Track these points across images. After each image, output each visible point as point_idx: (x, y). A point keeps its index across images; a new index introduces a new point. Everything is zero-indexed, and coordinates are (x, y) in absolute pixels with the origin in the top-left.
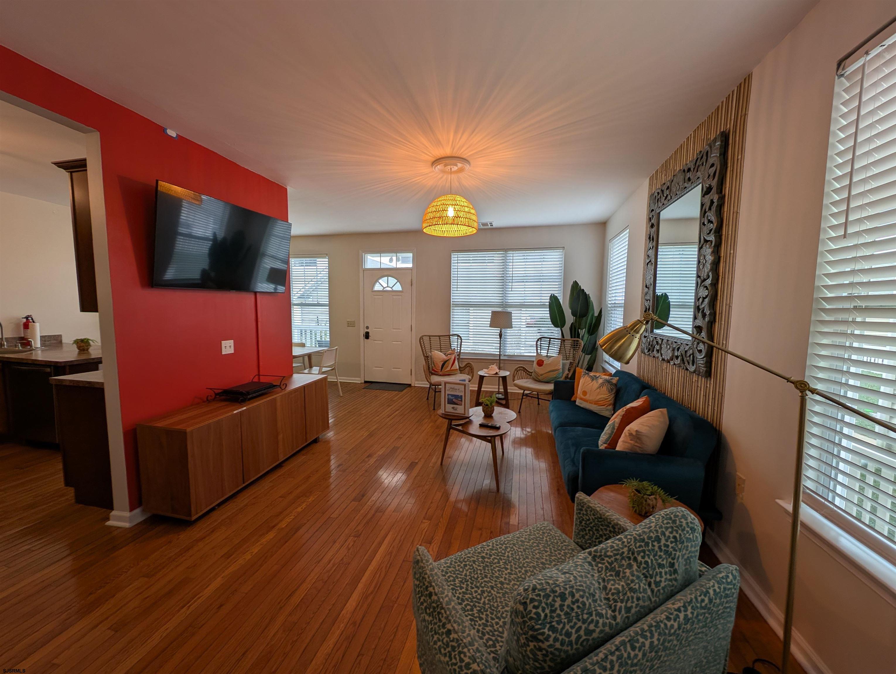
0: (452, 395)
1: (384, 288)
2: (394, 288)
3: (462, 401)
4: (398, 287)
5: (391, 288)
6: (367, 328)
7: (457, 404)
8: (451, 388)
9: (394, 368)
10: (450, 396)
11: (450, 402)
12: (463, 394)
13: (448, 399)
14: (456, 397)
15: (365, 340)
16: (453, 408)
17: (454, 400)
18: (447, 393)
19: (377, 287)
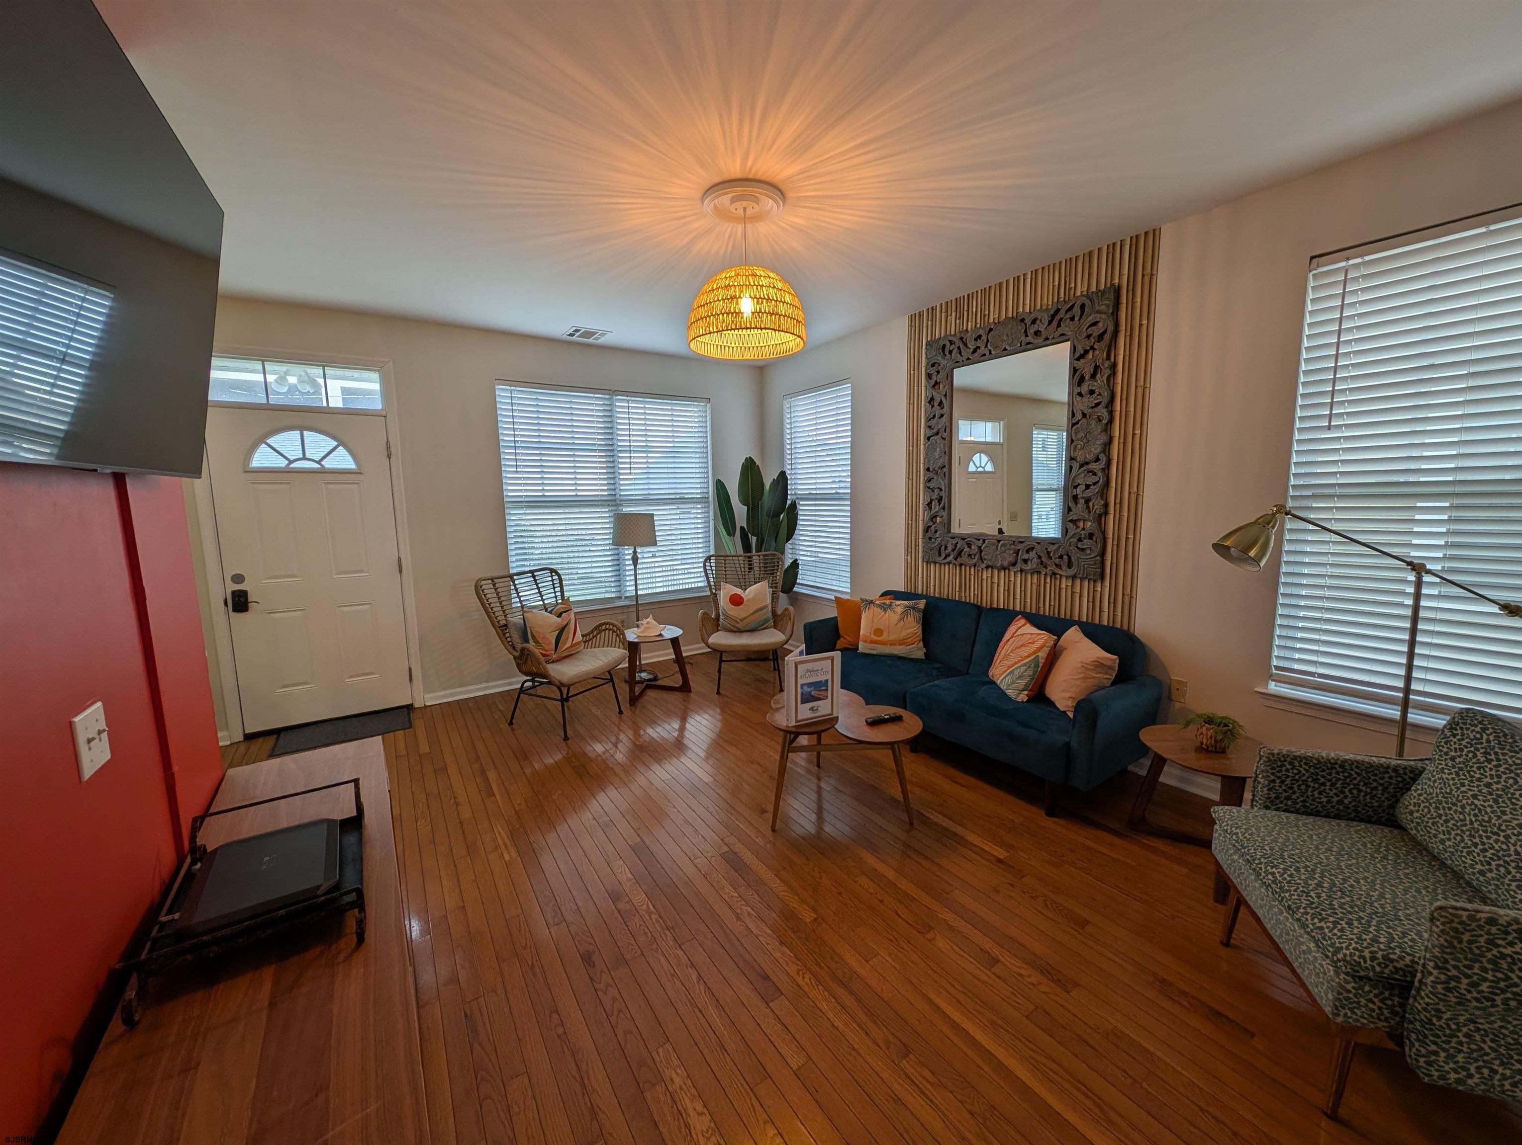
0: (809, 685)
1: (291, 462)
2: (328, 464)
3: (827, 690)
4: (342, 460)
5: (319, 462)
6: (238, 578)
7: (819, 699)
8: (808, 671)
9: (352, 677)
10: (805, 688)
11: (807, 698)
12: (829, 677)
13: (802, 694)
14: (817, 685)
15: (235, 616)
16: (812, 709)
17: (813, 693)
18: (800, 682)
19: (263, 458)
